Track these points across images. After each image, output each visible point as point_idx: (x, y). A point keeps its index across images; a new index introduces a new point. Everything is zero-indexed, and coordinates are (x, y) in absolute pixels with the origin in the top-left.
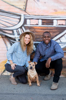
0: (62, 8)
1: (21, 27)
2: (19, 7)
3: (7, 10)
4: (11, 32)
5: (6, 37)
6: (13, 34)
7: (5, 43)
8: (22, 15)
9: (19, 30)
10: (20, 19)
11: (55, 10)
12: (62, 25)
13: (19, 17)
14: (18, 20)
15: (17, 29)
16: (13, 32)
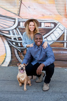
0: (49, 13)
1: (15, 29)
2: (14, 12)
3: (4, 15)
4: (8, 32)
5: (4, 36)
6: (9, 34)
7: (3, 41)
8: (17, 19)
9: (14, 30)
10: (15, 22)
11: (43, 15)
12: (48, 27)
13: (14, 20)
14: (13, 23)
15: (13, 30)
16: (9, 32)
